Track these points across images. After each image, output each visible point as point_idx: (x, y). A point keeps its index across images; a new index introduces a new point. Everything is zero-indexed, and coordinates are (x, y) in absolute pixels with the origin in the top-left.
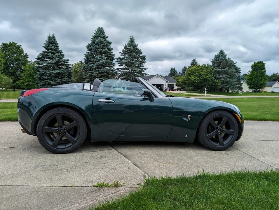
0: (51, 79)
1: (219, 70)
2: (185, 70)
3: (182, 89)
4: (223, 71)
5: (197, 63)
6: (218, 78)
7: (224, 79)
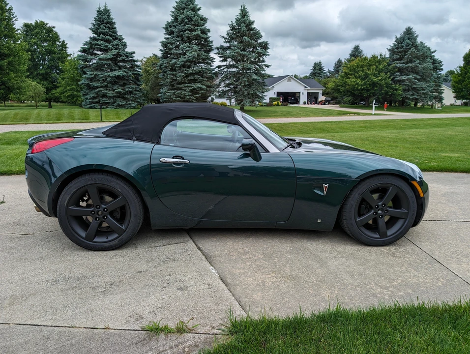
0: (106, 86)
1: (401, 65)
2: (340, 66)
3: (332, 102)
4: (408, 67)
5: (361, 52)
6: (399, 81)
7: (409, 82)
